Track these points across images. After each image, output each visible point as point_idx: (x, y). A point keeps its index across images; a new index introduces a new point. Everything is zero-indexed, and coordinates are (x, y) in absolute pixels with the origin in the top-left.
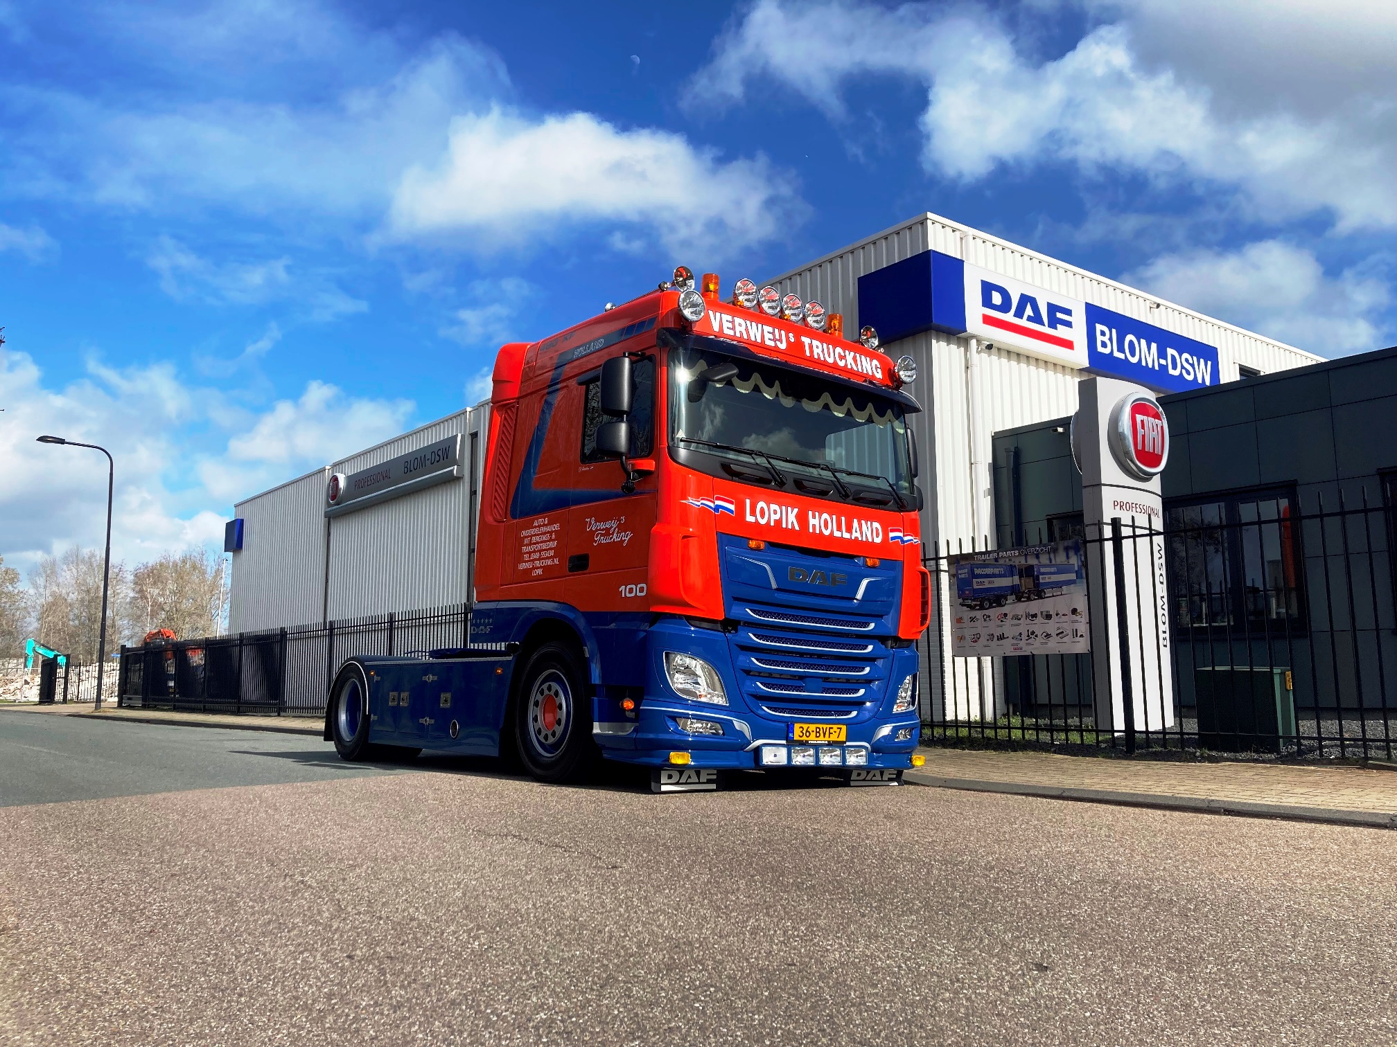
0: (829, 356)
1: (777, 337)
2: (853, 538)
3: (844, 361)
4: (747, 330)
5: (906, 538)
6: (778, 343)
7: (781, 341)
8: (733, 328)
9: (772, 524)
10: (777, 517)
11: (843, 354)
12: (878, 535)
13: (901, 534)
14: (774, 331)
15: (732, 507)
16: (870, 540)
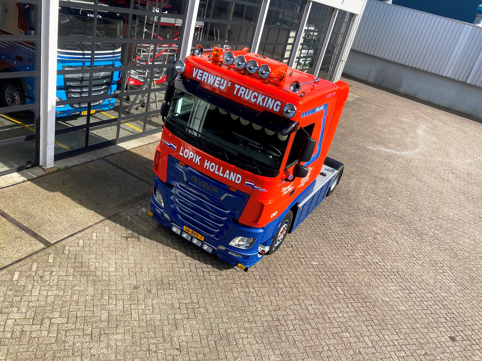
0: (247, 96)
1: (222, 83)
2: (224, 177)
3: (255, 99)
4: (208, 78)
5: (255, 187)
6: (221, 86)
7: (223, 85)
8: (202, 77)
9: (189, 159)
10: (192, 157)
11: (257, 96)
12: (238, 180)
13: (253, 184)
14: (221, 80)
15: (176, 147)
16: (233, 180)
